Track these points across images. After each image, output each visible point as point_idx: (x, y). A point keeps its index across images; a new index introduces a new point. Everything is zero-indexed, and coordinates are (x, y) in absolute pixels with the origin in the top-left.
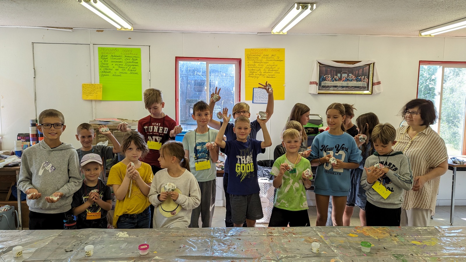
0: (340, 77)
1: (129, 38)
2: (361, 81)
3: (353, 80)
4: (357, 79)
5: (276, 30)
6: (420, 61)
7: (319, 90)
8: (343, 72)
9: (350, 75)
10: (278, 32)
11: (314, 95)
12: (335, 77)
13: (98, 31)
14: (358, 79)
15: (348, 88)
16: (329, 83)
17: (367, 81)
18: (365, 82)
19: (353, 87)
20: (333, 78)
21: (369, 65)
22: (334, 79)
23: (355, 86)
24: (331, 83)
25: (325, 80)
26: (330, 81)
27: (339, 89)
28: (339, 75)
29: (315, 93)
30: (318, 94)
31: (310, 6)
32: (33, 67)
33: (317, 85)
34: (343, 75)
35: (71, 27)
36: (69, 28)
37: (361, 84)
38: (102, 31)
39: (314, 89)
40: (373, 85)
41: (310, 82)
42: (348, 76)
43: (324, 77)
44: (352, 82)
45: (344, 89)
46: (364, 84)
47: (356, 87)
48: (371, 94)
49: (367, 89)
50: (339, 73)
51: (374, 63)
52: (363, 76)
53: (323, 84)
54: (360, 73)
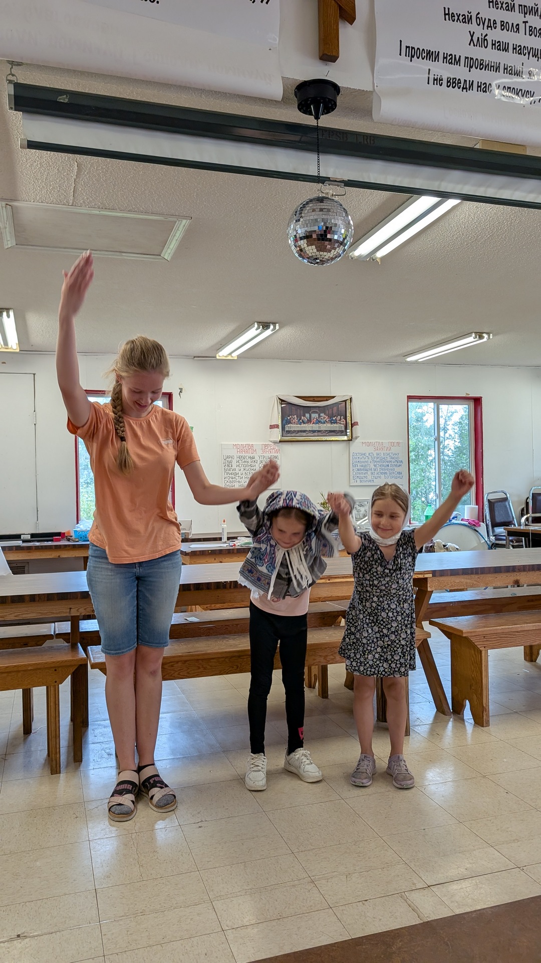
0: (308, 418)
1: (3, 363)
2: (337, 423)
3: (326, 422)
4: (331, 421)
5: (223, 354)
6: (408, 397)
7: (282, 436)
8: (312, 411)
9: (321, 415)
11: (275, 443)
12: (303, 419)
14: (333, 420)
15: (320, 432)
16: (295, 427)
17: (345, 422)
18: (342, 424)
19: (327, 431)
20: (300, 419)
21: (345, 401)
22: (301, 421)
23: (329, 431)
24: (298, 427)
25: (289, 422)
26: (297, 424)
27: (309, 434)
28: (307, 415)
30: (280, 441)
31: (272, 327)
33: (280, 430)
34: (313, 415)
37: (336, 427)
39: (276, 435)
40: (352, 427)
41: (270, 425)
42: (319, 416)
43: (289, 418)
44: (325, 425)
45: (316, 434)
46: (341, 427)
48: (351, 440)
49: (344, 433)
50: (307, 413)
51: (351, 399)
52: (339, 417)
53: (287, 429)
54: (334, 412)
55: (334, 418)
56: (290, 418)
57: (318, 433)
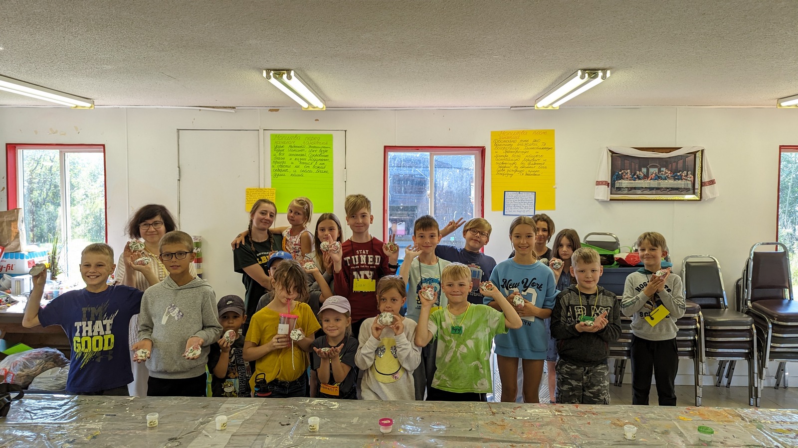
0: (645, 173)
1: (316, 120)
2: (682, 179)
3: (669, 178)
4: (674, 177)
5: (542, 104)
6: (780, 147)
7: (611, 194)
8: (650, 165)
9: (662, 169)
10: (546, 106)
11: (603, 202)
12: (638, 174)
13: (271, 110)
14: (676, 175)
15: (658, 190)
16: (627, 183)
17: (692, 179)
18: (689, 180)
19: (668, 188)
20: (635, 175)
21: (695, 153)
22: (635, 176)
23: (671, 188)
24: (632, 183)
25: (620, 177)
26: (630, 180)
27: (645, 192)
28: (644, 170)
29: (606, 199)
30: (611, 200)
31: (600, 74)
32: (177, 165)
33: (608, 187)
34: (652, 170)
35: (234, 106)
36: (231, 107)
37: (681, 184)
38: (277, 110)
39: (604, 192)
40: (702, 186)
41: (597, 181)
43: (620, 173)
44: (666, 181)
45: (654, 192)
46: (687, 184)
47: (673, 189)
48: (700, 200)
50: (644, 167)
51: (702, 151)
52: (685, 172)
53: (617, 185)
54: (679, 167)
55: (678, 174)
56: (622, 173)
57: (657, 191)
